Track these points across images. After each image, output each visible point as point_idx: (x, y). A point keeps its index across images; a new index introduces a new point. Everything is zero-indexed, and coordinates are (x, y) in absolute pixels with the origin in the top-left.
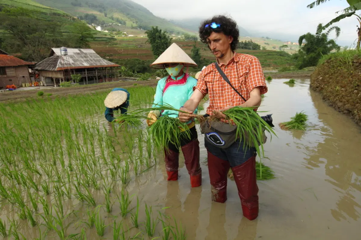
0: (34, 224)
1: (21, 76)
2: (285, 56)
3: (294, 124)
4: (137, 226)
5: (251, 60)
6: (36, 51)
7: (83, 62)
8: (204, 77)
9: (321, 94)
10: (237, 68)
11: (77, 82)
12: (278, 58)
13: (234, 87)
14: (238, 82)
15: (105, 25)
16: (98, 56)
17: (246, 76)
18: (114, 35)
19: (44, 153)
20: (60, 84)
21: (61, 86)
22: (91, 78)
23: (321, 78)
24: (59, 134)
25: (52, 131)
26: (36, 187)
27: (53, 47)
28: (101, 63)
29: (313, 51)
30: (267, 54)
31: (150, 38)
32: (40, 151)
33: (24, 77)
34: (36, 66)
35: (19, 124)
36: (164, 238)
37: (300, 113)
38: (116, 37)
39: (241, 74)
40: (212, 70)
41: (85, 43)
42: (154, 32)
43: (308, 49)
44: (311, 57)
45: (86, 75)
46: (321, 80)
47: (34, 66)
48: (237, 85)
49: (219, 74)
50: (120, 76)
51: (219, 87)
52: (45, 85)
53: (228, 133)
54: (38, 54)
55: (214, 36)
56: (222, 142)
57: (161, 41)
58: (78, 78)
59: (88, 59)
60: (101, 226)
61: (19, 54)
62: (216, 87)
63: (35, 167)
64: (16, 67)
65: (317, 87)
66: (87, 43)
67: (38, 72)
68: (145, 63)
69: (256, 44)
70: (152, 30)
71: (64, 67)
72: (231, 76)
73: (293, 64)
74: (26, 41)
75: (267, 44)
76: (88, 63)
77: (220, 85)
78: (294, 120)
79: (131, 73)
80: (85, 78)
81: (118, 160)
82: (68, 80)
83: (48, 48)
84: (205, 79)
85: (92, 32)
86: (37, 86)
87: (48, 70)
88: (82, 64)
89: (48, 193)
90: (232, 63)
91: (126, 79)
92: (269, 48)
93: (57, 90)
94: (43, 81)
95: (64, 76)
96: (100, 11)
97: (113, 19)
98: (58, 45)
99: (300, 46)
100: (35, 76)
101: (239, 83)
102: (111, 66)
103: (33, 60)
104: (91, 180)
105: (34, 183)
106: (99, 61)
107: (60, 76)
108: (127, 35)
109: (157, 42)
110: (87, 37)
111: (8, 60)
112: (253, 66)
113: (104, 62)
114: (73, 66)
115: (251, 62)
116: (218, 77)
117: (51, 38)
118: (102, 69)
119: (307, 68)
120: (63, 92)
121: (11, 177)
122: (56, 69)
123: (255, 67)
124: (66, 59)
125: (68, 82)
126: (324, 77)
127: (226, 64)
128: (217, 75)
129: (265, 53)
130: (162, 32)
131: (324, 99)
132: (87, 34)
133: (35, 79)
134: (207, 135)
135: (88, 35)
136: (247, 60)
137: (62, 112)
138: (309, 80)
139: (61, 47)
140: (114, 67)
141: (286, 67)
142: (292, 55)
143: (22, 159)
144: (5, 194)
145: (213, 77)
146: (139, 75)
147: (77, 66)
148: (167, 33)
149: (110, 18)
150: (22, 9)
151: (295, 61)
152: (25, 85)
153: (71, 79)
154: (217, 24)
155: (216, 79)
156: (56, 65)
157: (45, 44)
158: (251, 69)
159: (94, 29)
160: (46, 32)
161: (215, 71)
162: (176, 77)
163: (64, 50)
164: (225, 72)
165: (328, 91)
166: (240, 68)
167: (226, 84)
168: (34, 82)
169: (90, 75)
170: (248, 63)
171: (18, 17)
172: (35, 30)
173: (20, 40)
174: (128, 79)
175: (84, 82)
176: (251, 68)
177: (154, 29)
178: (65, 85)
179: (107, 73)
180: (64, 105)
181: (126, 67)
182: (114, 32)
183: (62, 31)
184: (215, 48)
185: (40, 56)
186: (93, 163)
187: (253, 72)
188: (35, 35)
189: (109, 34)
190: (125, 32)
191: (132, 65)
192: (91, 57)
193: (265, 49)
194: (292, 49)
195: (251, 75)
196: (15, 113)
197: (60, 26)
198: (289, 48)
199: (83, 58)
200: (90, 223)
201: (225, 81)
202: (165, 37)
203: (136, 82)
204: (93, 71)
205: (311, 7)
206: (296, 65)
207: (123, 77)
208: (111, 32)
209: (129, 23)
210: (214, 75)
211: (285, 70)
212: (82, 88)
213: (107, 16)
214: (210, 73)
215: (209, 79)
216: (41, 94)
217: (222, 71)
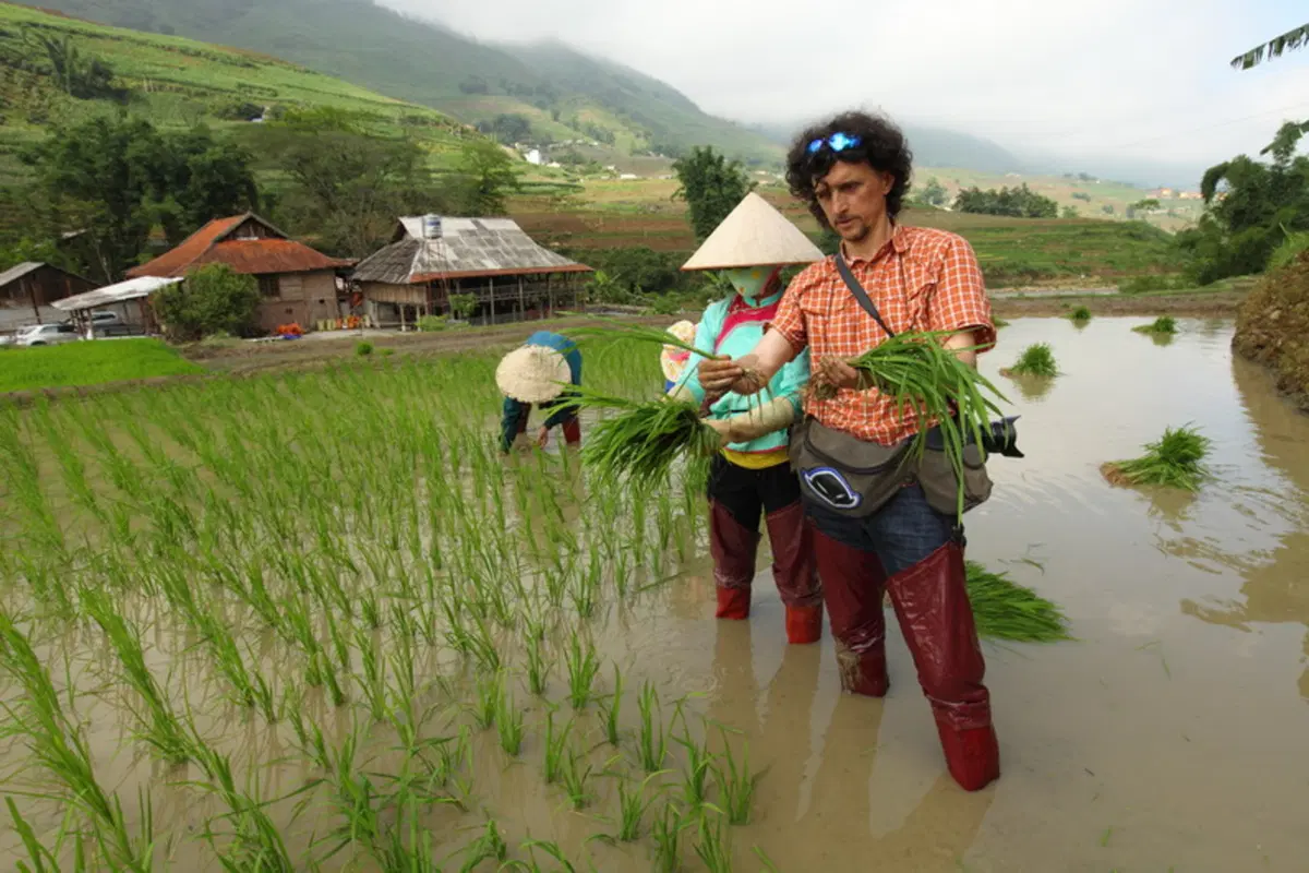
0: (340, 700)
1: (315, 298)
2: (1149, 240)
3: (1157, 468)
4: (614, 740)
5: (946, 246)
6: (358, 228)
7: (484, 258)
8: (800, 295)
9: (1275, 370)
10: (901, 273)
11: (464, 318)
12: (1121, 246)
13: (893, 330)
14: (904, 313)
15: (551, 146)
16: (528, 238)
17: (929, 296)
18: (579, 176)
19: (369, 514)
20: (418, 323)
21: (419, 329)
22: (503, 304)
23: (1275, 315)
24: (410, 462)
25: (389, 454)
26: (347, 602)
27: (402, 215)
28: (536, 260)
29: (1255, 221)
30: (1082, 230)
31: (686, 181)
32: (358, 506)
33: (322, 301)
34: (355, 271)
35: (308, 431)
36: (692, 783)
37: (1180, 431)
38: (582, 180)
39: (915, 290)
40: (824, 275)
41: (491, 200)
42: (699, 163)
43: (1237, 214)
44: (1250, 241)
45: (491, 298)
46: (1276, 321)
47: (351, 269)
48: (900, 323)
49: (845, 289)
50: (591, 301)
51: (844, 329)
52: (377, 324)
53: (874, 468)
54: (364, 237)
55: (840, 173)
56: (851, 497)
57: (721, 191)
58: (469, 305)
59: (500, 249)
60: (513, 724)
61: (315, 237)
62: (836, 330)
63: (343, 549)
64: (305, 274)
65: (1261, 347)
66: (498, 200)
67: (361, 287)
68: (668, 260)
69: (1040, 198)
70: (695, 156)
71: (432, 273)
72: (882, 295)
73: (1179, 268)
74: (335, 200)
75: (1084, 197)
76: (497, 260)
77: (848, 324)
78: (1157, 455)
79: (624, 291)
80: (488, 305)
81: (569, 548)
82: (438, 311)
83: (391, 218)
84: (801, 301)
85: (513, 169)
86: (355, 327)
87: (387, 281)
88: (483, 265)
89: (375, 623)
90: (889, 255)
91: (607, 310)
92: (1087, 211)
93: (408, 341)
94: (371, 313)
95: (428, 300)
96: (541, 106)
97: (575, 126)
98: (419, 208)
99: (1207, 202)
100: (352, 300)
101: (908, 316)
102: (564, 269)
103: (349, 253)
104: (490, 599)
105: (342, 593)
106: (529, 254)
107: (418, 299)
108: (615, 176)
109: (709, 195)
110: (500, 183)
111: (285, 253)
112: (952, 264)
113: (544, 259)
114: (455, 269)
115: (947, 254)
116: (842, 298)
117: (399, 190)
118: (536, 278)
119: (1231, 279)
120: (425, 345)
121: (286, 571)
122: (408, 280)
123: (957, 266)
124: (436, 251)
125: (437, 318)
126: (1288, 310)
127: (869, 259)
128: (840, 293)
129: (1074, 228)
130: (726, 162)
131: (1281, 387)
132: (500, 174)
133: (352, 307)
134: (806, 476)
135: (500, 178)
136: (934, 247)
137: (418, 400)
138: (1233, 321)
139: (425, 214)
140: (575, 272)
141: (1151, 278)
142: (1174, 234)
143: (313, 526)
144: (270, 612)
145: (828, 299)
146: (647, 297)
147: (467, 269)
148: (741, 166)
149: (567, 125)
150: (329, 110)
151: (1185, 257)
152: (326, 326)
153: (448, 308)
154: (847, 136)
155: (838, 304)
156: (409, 268)
157: (382, 207)
158: (947, 275)
159: (519, 159)
160: (386, 174)
161: (834, 281)
162: (757, 298)
163: (432, 224)
164: (865, 285)
165: (1299, 359)
166: (912, 271)
167: (868, 320)
168: (347, 315)
169: (502, 298)
170: (937, 256)
171: (319, 132)
172: (359, 168)
173: (318, 197)
174: (614, 310)
175: (484, 316)
176: (946, 270)
177: (700, 155)
178: (431, 325)
179: (553, 293)
180: (425, 381)
181: (610, 274)
182: (578, 168)
183: (431, 167)
184: (845, 211)
185: (367, 241)
186: (497, 552)
187: (953, 282)
188: (357, 181)
189: (563, 171)
190: (610, 164)
191: (629, 268)
192: (507, 241)
193: (1073, 214)
194: (1175, 216)
195: (946, 292)
196: (298, 403)
197: (426, 153)
198: (1165, 211)
199: (483, 245)
200: (483, 715)
201: (864, 312)
202: (734, 178)
203: (634, 319)
204: (513, 286)
205: (1248, 64)
206: (1188, 271)
207: (599, 303)
208: (567, 166)
209: (625, 139)
210: (830, 291)
211: (1144, 285)
212: (477, 335)
213: (561, 118)
214: (818, 284)
215: (814, 304)
216: (366, 351)
217: (856, 281)
